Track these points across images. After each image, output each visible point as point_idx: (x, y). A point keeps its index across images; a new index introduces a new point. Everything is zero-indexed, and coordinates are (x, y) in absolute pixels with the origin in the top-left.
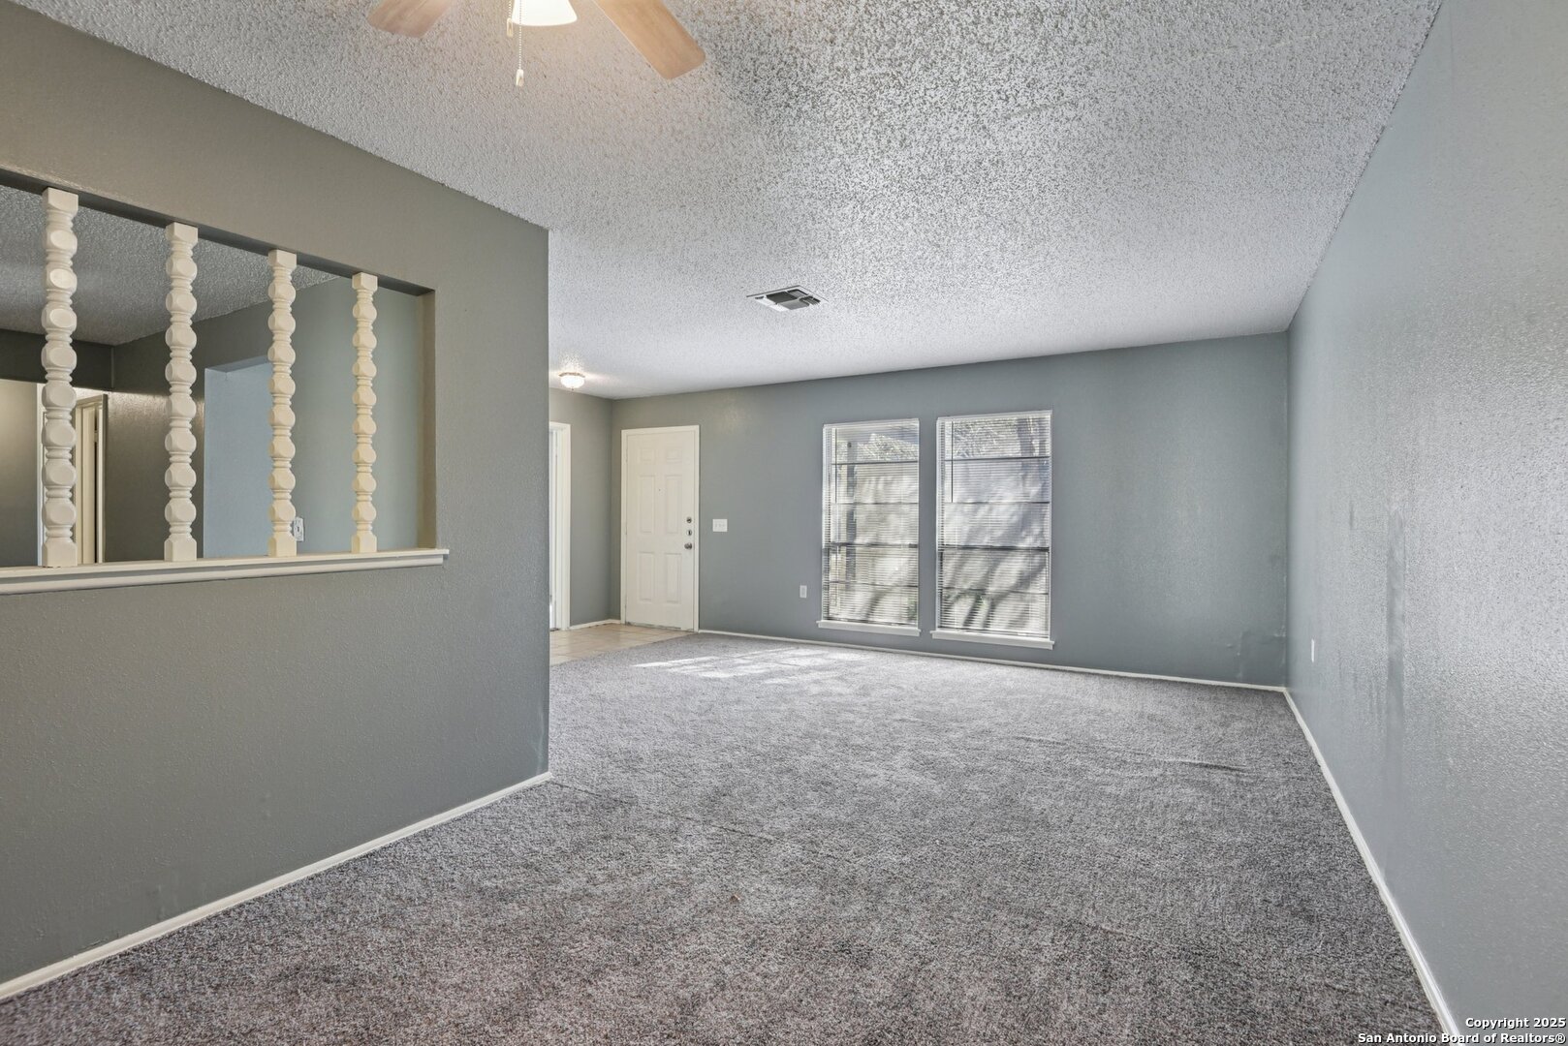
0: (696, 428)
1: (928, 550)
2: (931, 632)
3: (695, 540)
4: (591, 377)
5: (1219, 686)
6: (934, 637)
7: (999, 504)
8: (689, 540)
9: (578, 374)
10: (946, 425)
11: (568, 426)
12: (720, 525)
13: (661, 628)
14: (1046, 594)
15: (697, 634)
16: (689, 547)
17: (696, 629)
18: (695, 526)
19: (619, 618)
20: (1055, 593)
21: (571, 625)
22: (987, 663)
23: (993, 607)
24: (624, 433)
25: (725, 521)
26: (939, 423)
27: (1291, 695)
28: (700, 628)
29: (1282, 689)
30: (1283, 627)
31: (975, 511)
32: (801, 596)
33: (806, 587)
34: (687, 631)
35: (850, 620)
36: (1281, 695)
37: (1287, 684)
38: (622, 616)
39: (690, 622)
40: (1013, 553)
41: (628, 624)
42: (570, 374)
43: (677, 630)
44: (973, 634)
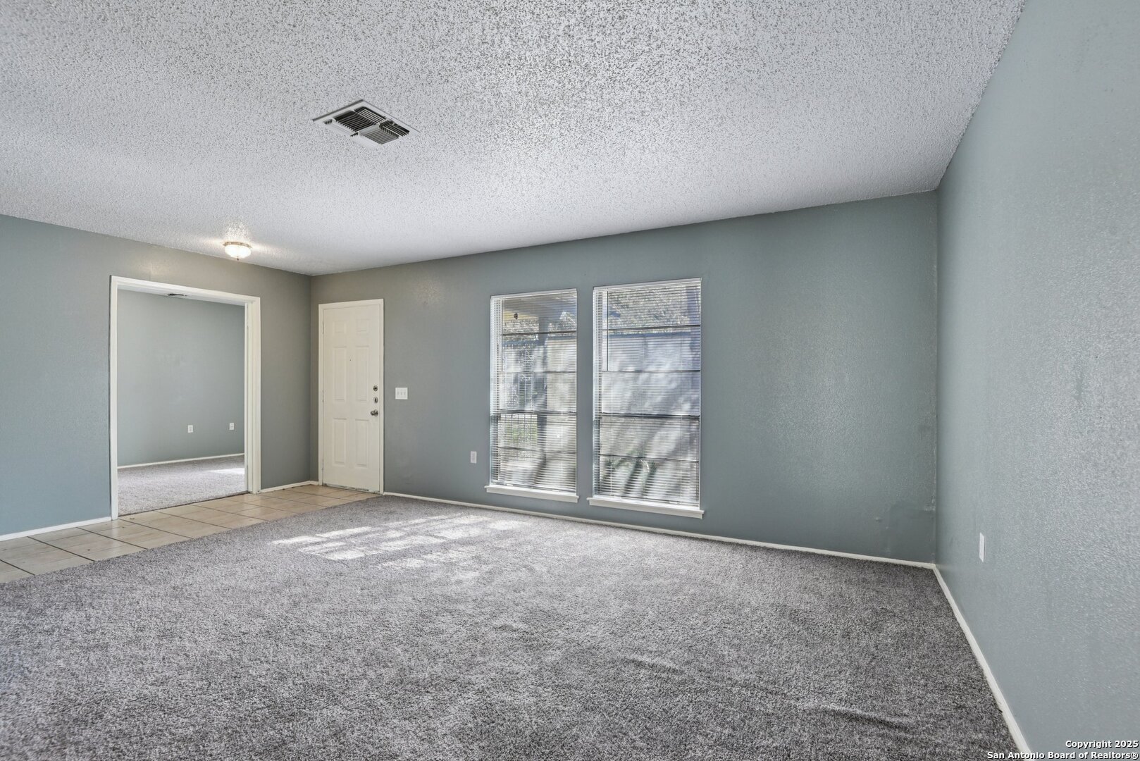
0: (381, 301)
1: (586, 419)
2: (588, 499)
3: (379, 407)
4: (258, 248)
5: (867, 561)
6: (590, 503)
7: (657, 372)
8: (376, 407)
9: (241, 244)
10: (601, 295)
11: (258, 299)
12: (402, 393)
13: (352, 490)
14: (697, 462)
15: (382, 496)
16: (375, 413)
17: (382, 492)
18: (379, 394)
19: (318, 480)
20: (703, 462)
21: (262, 489)
22: (639, 530)
23: (652, 474)
24: (320, 306)
25: (406, 389)
26: (596, 292)
27: (941, 572)
28: (384, 490)
29: (932, 566)
30: (933, 501)
31: (635, 379)
32: (472, 461)
33: (476, 453)
34: (374, 493)
36: (930, 573)
37: (937, 562)
38: (320, 478)
39: (376, 484)
40: (669, 421)
41: (325, 485)
42: (232, 243)
43: (365, 492)
44: (631, 501)
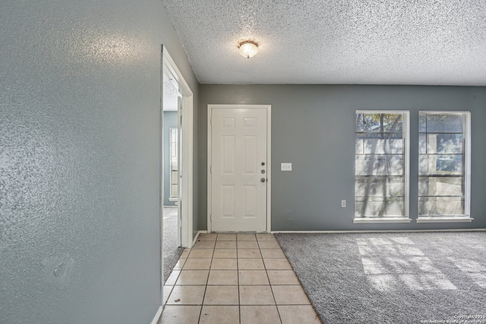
2: (417, 219)
3: (267, 176)
6: (417, 222)
8: (264, 176)
13: (240, 233)
15: (270, 234)
16: (263, 181)
17: (269, 231)
18: (268, 168)
19: (206, 230)
21: (192, 243)
24: (209, 106)
25: (290, 164)
28: (271, 230)
32: (343, 206)
33: (345, 201)
34: (261, 233)
35: (370, 217)
38: (209, 228)
39: (264, 227)
41: (213, 232)
43: (253, 233)
